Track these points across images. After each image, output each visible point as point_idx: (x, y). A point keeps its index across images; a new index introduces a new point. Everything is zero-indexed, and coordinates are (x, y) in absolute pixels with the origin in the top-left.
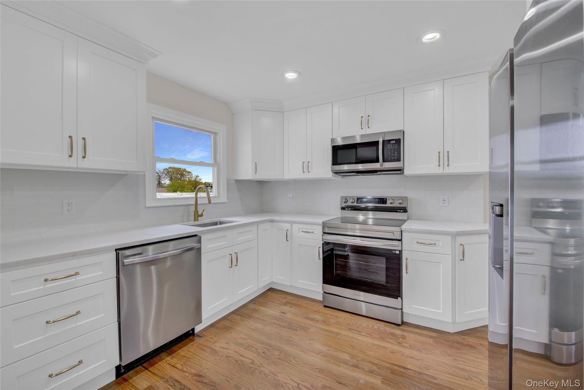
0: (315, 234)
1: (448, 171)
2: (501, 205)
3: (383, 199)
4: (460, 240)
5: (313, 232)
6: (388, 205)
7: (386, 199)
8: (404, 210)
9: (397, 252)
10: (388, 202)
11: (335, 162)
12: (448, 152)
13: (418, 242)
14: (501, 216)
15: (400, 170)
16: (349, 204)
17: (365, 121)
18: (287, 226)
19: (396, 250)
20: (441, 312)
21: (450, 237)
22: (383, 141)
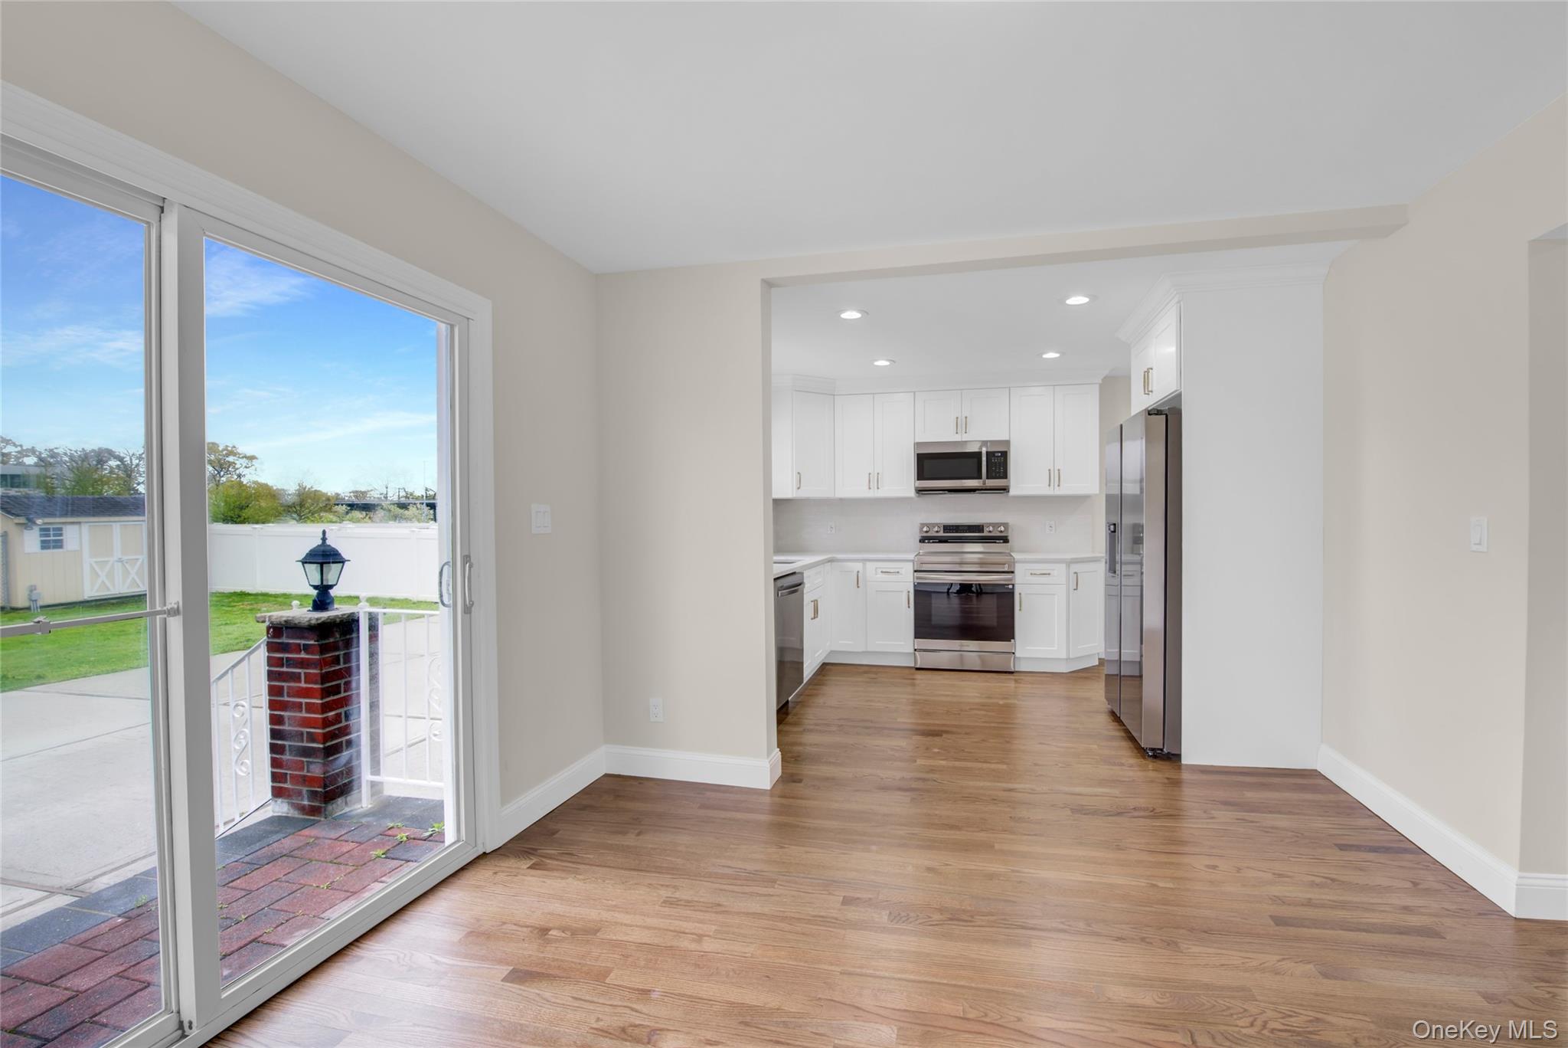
0: (901, 574)
1: (1058, 492)
2: (1115, 525)
3: (979, 526)
4: (1075, 568)
5: (898, 572)
6: (985, 534)
7: (983, 526)
8: (1005, 540)
9: (1010, 587)
10: (986, 529)
11: (921, 475)
12: (1059, 470)
13: (1031, 574)
14: (1115, 531)
15: (1005, 489)
16: (932, 534)
17: (962, 424)
18: (858, 566)
19: (1008, 585)
20: (1056, 648)
21: (1064, 566)
22: (987, 452)
